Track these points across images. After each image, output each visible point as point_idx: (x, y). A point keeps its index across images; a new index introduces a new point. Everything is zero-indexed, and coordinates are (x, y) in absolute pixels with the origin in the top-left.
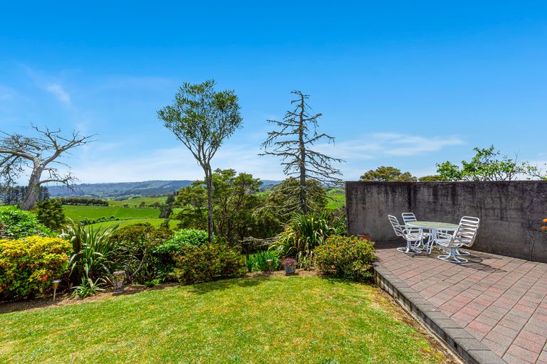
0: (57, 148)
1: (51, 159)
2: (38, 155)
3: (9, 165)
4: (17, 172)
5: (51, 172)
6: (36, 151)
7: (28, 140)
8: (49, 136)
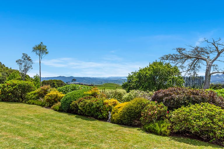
0: (218, 51)
1: (215, 59)
2: (208, 57)
3: (194, 65)
4: (198, 69)
5: (214, 67)
6: (207, 55)
7: (202, 49)
8: (214, 45)
